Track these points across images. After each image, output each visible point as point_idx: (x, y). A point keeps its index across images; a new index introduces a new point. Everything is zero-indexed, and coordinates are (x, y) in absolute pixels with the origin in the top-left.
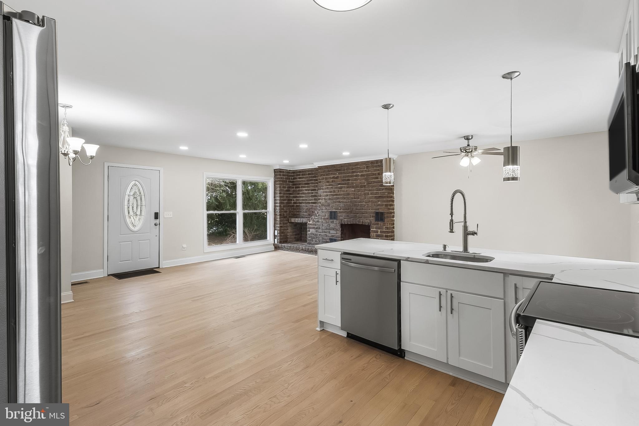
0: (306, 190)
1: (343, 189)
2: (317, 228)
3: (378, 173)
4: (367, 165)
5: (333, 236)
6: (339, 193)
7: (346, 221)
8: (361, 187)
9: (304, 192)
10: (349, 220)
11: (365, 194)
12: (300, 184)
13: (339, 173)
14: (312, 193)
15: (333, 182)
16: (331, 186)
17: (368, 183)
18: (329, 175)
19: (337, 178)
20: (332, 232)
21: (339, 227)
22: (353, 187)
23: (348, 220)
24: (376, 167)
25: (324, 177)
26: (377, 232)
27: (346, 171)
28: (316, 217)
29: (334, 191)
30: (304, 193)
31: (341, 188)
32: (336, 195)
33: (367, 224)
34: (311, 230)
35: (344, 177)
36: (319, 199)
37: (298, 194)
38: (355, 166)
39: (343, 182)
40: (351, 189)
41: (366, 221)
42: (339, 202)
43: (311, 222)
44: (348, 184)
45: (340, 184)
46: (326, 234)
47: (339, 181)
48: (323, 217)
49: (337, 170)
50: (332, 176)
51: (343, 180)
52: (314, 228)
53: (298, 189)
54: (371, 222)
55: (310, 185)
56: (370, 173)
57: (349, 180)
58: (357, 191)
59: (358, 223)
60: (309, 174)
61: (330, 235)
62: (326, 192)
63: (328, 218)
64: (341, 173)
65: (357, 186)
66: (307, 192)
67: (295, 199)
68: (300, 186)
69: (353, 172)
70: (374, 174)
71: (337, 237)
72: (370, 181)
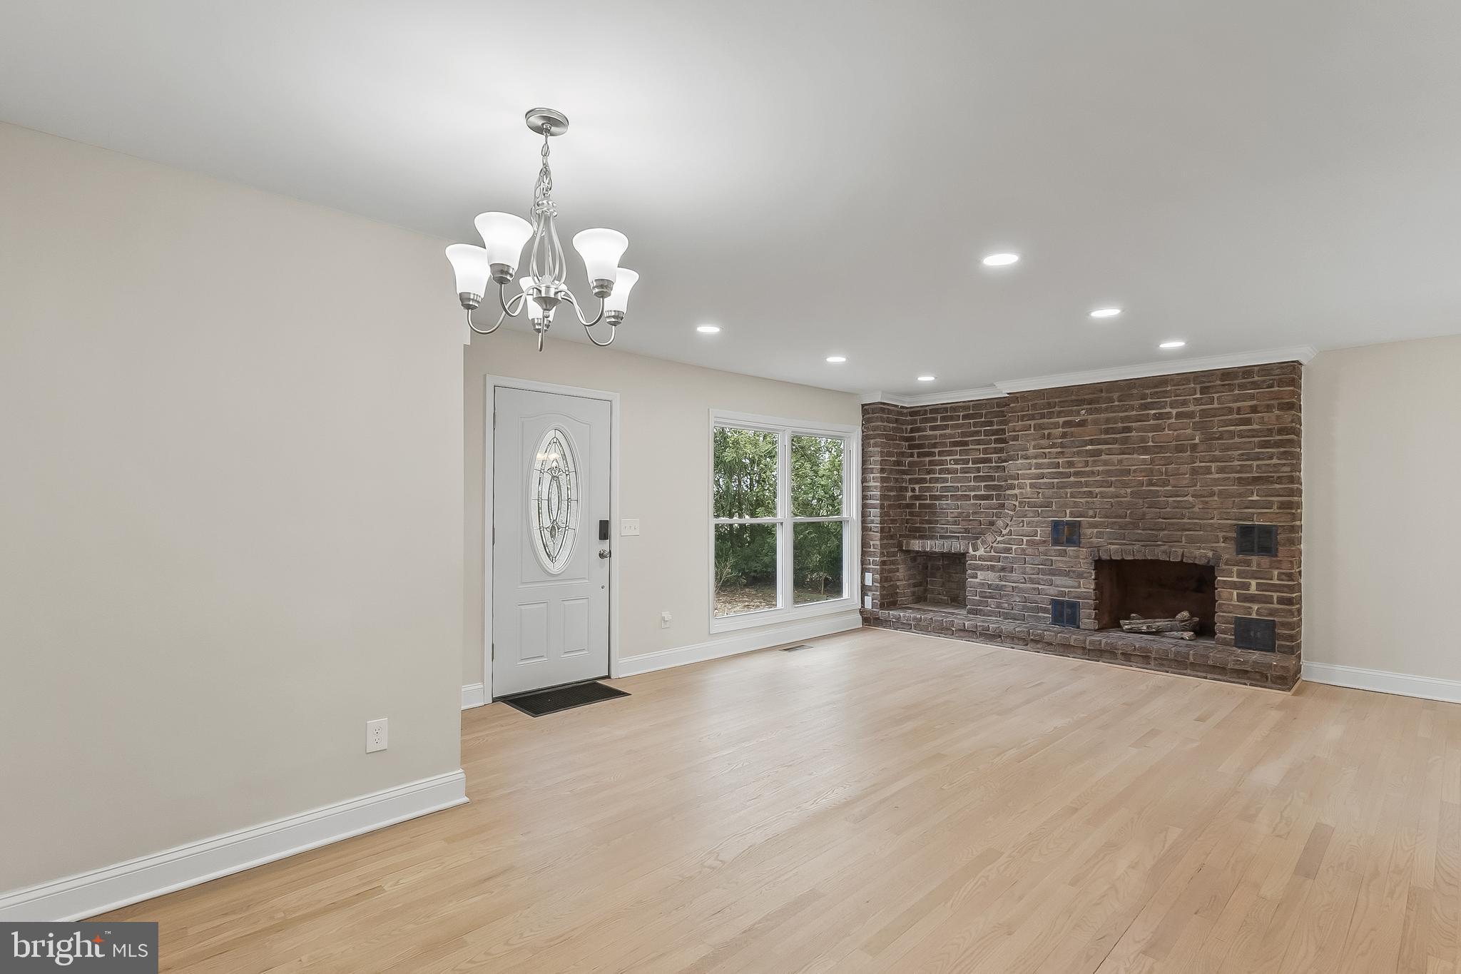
0: (956, 462)
1: (1104, 457)
2: (1003, 569)
3: (1251, 406)
4: (1204, 382)
5: (1063, 594)
6: (1087, 469)
7: (1114, 550)
8: (1180, 449)
9: (949, 466)
10: (1130, 547)
11: (1194, 472)
12: (934, 445)
13: (1089, 412)
14: (978, 470)
15: (1064, 435)
16: (1059, 450)
17: (1209, 438)
18: (1051, 415)
19: (1082, 424)
20: (1058, 580)
21: (1086, 567)
22: (1146, 450)
23: (1123, 547)
24: (1242, 387)
25: (1032, 423)
26: (1247, 586)
27: (1116, 403)
28: (999, 539)
29: (1071, 464)
30: (949, 471)
31: (1097, 453)
32: (1076, 474)
33: (1203, 562)
34: (979, 573)
35: (1108, 421)
36: (1012, 487)
37: (929, 473)
38: (1156, 387)
39: (1103, 436)
40: (1135, 456)
41: (1200, 554)
42: (1090, 494)
43: (981, 552)
44: (1125, 441)
45: (1092, 442)
46: (1037, 586)
47: (1089, 432)
48: (1025, 539)
49: (1080, 402)
50: (1061, 420)
51: (1107, 431)
52: (992, 568)
53: (927, 459)
54: (1218, 558)
55: (971, 447)
56: (1216, 405)
57: (1129, 430)
58: (1162, 462)
59: (1163, 557)
60: (965, 417)
61: (1052, 590)
62: (1038, 466)
63: (1044, 542)
64: (1098, 411)
65: (1161, 449)
66: (959, 467)
67: (917, 487)
68: (937, 450)
69: (1145, 407)
70: (1230, 411)
71: (1079, 598)
72: (1215, 433)
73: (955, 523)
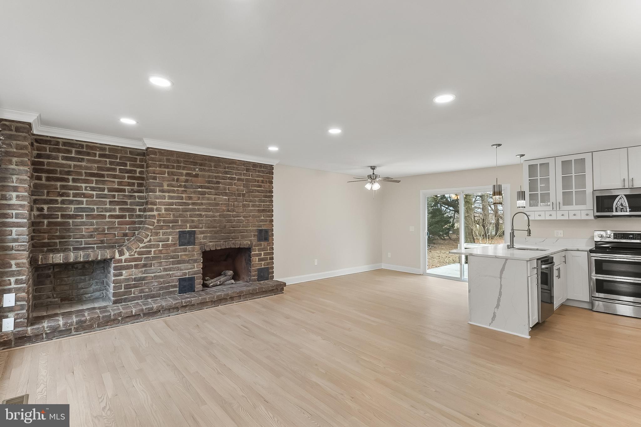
0: (93, 189)
1: (207, 196)
2: (145, 266)
3: (262, 180)
4: (248, 166)
5: (185, 274)
6: (199, 201)
7: (211, 245)
8: (239, 195)
9: (84, 191)
10: (219, 243)
11: (244, 206)
12: (69, 173)
13: (201, 170)
14: (114, 196)
15: (187, 181)
16: (183, 189)
17: (250, 191)
18: (179, 168)
19: (196, 176)
20: (182, 266)
21: (197, 255)
22: (226, 194)
23: (217, 243)
24: (259, 171)
25: (167, 170)
26: (260, 255)
27: (213, 168)
28: (141, 245)
29: (190, 198)
30: (85, 196)
31: (203, 193)
32: (193, 204)
33: (247, 246)
34: (124, 272)
35: (209, 177)
36: (152, 210)
37: (62, 195)
38: (230, 164)
39: (206, 184)
40: (221, 197)
41: (245, 243)
42: (200, 216)
43: (127, 255)
44: (217, 188)
45: (201, 187)
46: (168, 272)
47: (200, 181)
48: (161, 244)
49: (195, 164)
50: (185, 172)
51: (209, 182)
52: (136, 266)
53: (59, 184)
54: (252, 244)
55: (106, 179)
56: (251, 178)
57: (218, 183)
58: (232, 201)
59: (233, 246)
61: (179, 273)
62: (171, 198)
63: (174, 244)
64: (204, 170)
65: (232, 194)
66: (94, 193)
67: (45, 207)
68: (71, 178)
69: (226, 173)
70: (256, 181)
71: (194, 274)
72: (251, 189)
73: (91, 236)
